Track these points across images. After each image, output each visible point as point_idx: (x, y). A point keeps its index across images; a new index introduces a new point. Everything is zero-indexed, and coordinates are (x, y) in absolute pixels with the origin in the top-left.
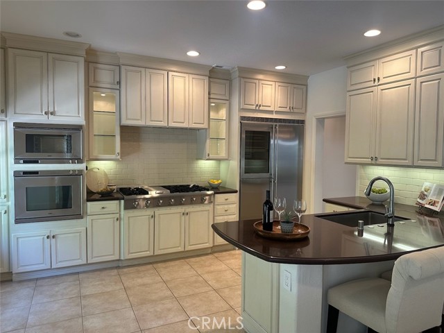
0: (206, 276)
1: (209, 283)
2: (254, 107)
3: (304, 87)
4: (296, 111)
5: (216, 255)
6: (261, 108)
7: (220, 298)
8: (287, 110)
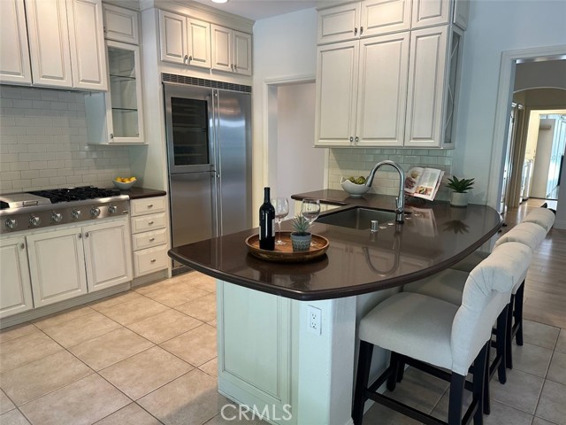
0: (135, 327)
1: (145, 335)
2: (181, 60)
3: (249, 36)
4: (240, 71)
5: (140, 290)
6: (192, 63)
7: (170, 356)
8: (228, 69)
